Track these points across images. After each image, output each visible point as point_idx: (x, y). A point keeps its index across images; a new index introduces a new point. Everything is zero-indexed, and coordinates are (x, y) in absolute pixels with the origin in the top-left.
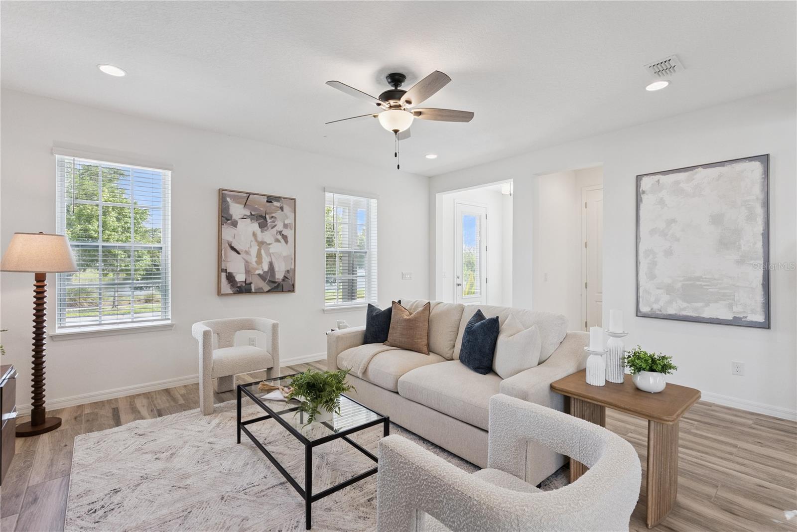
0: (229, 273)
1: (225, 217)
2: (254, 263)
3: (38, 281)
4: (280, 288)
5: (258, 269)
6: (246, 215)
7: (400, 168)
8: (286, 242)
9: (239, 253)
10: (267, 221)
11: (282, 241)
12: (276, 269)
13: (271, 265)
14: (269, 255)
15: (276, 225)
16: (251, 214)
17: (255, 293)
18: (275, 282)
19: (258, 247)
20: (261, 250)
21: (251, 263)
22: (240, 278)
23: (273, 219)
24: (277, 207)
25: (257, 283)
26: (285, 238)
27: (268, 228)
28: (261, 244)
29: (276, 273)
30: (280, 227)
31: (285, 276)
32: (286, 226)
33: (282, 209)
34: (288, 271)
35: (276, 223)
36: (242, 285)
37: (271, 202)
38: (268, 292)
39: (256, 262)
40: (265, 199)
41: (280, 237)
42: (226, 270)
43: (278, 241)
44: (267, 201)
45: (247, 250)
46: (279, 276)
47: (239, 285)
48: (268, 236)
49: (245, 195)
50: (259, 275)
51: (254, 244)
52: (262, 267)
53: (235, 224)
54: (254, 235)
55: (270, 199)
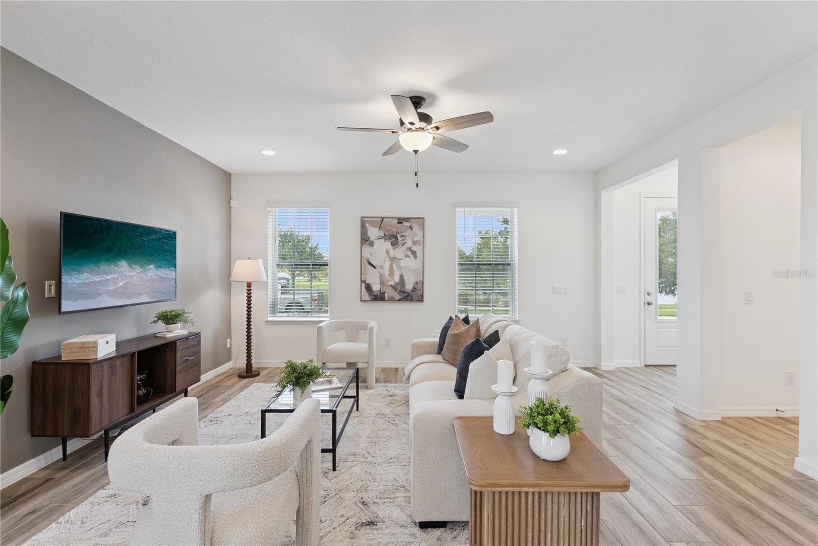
0: (367, 284)
1: (365, 240)
2: (387, 276)
3: (248, 287)
4: (410, 298)
5: (391, 281)
6: (380, 236)
7: (419, 186)
8: (415, 257)
9: (375, 268)
10: (398, 240)
11: (412, 256)
12: (406, 281)
13: (402, 277)
14: (400, 268)
15: (406, 243)
16: (385, 235)
17: (388, 301)
18: (405, 292)
19: (390, 263)
20: (393, 265)
21: (385, 276)
22: (376, 288)
23: (403, 237)
24: (407, 226)
25: (389, 293)
26: (414, 254)
27: (399, 246)
28: (393, 259)
29: (406, 284)
30: (409, 243)
31: (414, 287)
32: (415, 243)
33: (411, 228)
34: (417, 283)
35: (406, 241)
36: (377, 294)
37: (401, 223)
38: (398, 300)
39: (389, 275)
40: (396, 221)
41: (409, 253)
42: (365, 281)
43: (407, 256)
44: (398, 223)
45: (381, 265)
46: (409, 287)
47: (375, 294)
48: (399, 253)
49: (380, 219)
50: (391, 285)
51: (388, 260)
52: (394, 279)
53: (372, 244)
54: (387, 252)
55: (401, 221)
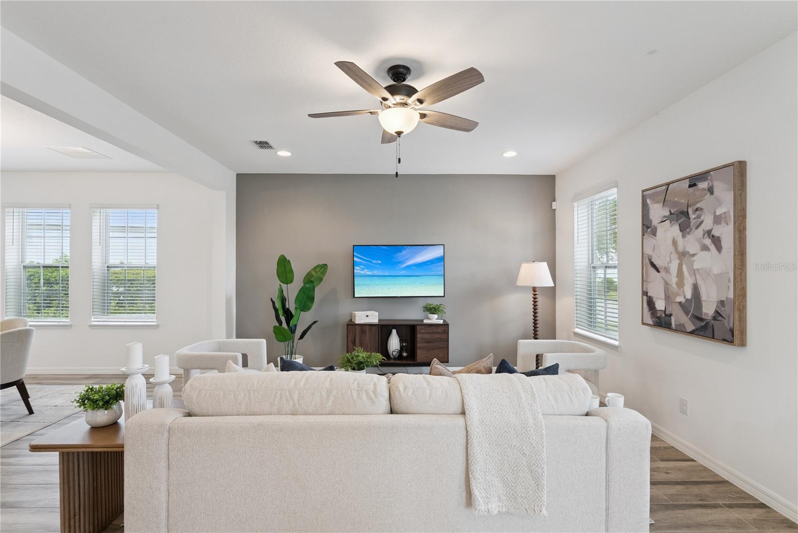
0: (649, 297)
1: (648, 227)
2: (674, 286)
4: (709, 331)
5: (679, 295)
6: (665, 217)
8: (719, 248)
9: (658, 272)
10: (689, 218)
11: (712, 247)
12: (704, 297)
13: (696, 288)
14: (694, 272)
15: (702, 222)
16: (671, 214)
17: (676, 330)
18: (701, 319)
19: (678, 261)
20: (682, 265)
21: (671, 285)
22: (660, 305)
23: (698, 212)
24: (704, 189)
25: (679, 317)
26: (717, 242)
27: (691, 230)
28: (683, 255)
29: (703, 303)
30: (708, 223)
31: (716, 312)
32: (718, 220)
33: (711, 190)
34: (722, 303)
35: (702, 217)
36: (661, 315)
37: (695, 185)
38: (692, 333)
39: (677, 283)
40: (687, 183)
41: (708, 241)
42: (647, 292)
43: (705, 248)
44: (690, 186)
45: (667, 266)
46: (708, 310)
47: (658, 315)
48: (691, 243)
49: (664, 188)
50: (680, 303)
51: (675, 256)
52: (684, 292)
53: (654, 233)
54: (675, 243)
55: (693, 181)
